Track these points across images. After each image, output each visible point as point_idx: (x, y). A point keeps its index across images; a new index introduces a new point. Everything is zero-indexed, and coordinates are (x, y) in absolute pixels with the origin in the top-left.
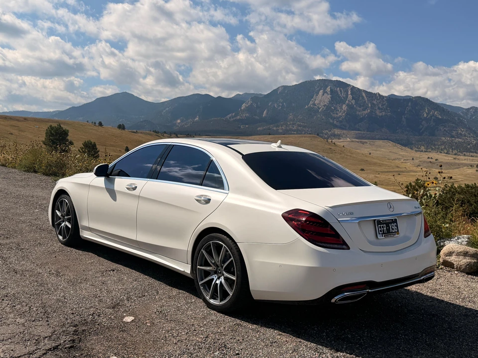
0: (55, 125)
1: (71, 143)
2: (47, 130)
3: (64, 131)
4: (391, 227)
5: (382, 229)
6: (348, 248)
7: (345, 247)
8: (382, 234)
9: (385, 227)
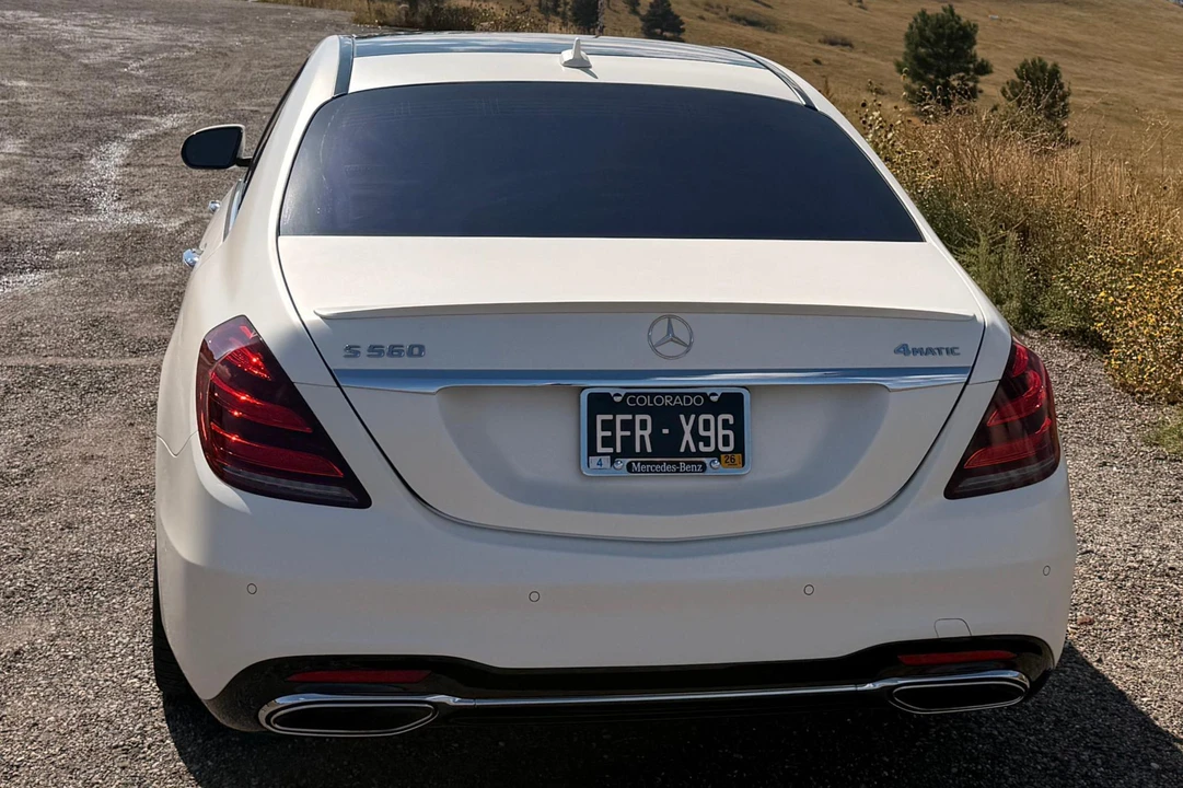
0: (935, 9)
1: (984, 69)
2: (911, 27)
3: (962, 28)
4: (687, 429)
5: (619, 434)
6: (361, 500)
7: (348, 494)
8: (614, 457)
9: (643, 425)
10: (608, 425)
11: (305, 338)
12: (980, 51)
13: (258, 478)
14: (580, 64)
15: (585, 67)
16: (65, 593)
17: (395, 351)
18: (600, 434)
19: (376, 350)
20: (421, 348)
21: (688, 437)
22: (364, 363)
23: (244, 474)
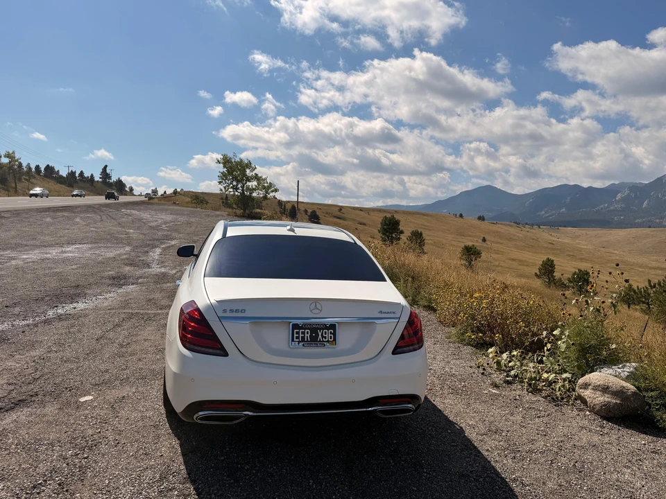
0: (389, 215)
1: (402, 232)
2: (382, 220)
3: (396, 221)
4: (320, 334)
5: (301, 335)
6: (226, 354)
7: (222, 352)
8: (299, 342)
9: (308, 333)
10: (298, 333)
11: (211, 307)
12: (401, 228)
13: (196, 348)
14: (292, 230)
15: (293, 231)
16: (138, 379)
17: (237, 311)
18: (295, 335)
19: (231, 311)
20: (245, 310)
21: (320, 336)
22: (228, 314)
23: (192, 347)
